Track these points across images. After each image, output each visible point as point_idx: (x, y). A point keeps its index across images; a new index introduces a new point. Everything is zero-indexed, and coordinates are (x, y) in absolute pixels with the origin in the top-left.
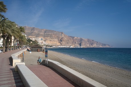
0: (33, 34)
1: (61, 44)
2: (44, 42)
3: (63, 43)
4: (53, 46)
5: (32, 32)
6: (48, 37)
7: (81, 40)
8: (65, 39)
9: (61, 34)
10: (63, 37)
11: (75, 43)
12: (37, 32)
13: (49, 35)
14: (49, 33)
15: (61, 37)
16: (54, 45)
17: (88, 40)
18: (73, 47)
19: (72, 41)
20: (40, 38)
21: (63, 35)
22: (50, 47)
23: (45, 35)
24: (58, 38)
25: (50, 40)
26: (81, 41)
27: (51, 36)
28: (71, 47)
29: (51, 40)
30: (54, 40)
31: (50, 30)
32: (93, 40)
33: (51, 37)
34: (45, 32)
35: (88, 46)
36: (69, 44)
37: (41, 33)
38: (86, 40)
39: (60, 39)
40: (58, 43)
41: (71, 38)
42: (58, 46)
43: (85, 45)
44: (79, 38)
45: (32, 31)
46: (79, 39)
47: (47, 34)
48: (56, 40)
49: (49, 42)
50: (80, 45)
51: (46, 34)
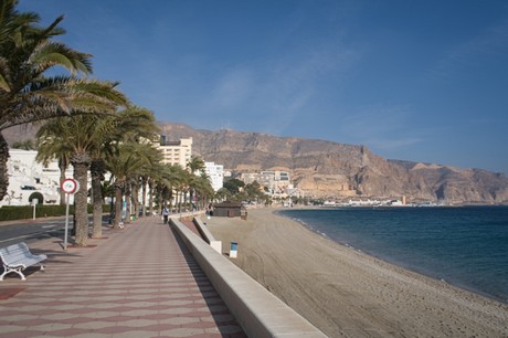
0: (253, 159)
1: (359, 193)
2: (291, 186)
3: (368, 187)
4: (327, 203)
5: (250, 151)
6: (306, 167)
7: (444, 174)
8: (376, 171)
9: (358, 152)
10: (364, 165)
11: (419, 187)
12: (266, 150)
13: (312, 161)
14: (312, 153)
15: (357, 165)
16: (330, 199)
17: (477, 175)
18: (404, 205)
19: (406, 179)
20: (278, 174)
21: (365, 156)
22: (316, 203)
23: (294, 160)
24: (347, 168)
25: (316, 180)
26: (442, 178)
27: (318, 163)
28: (398, 204)
29: (319, 179)
30: (332, 176)
31: (314, 141)
32: (498, 175)
33: (319, 167)
34: (297, 147)
35: (476, 198)
36: (393, 193)
37: (281, 154)
38: (466, 173)
39: (352, 174)
40: (346, 187)
41: (401, 170)
42: (346, 200)
43: (462, 197)
44: (435, 167)
45: (250, 147)
46: (433, 171)
47: (306, 155)
48: (338, 177)
49: (311, 186)
50: (440, 194)
51: (298, 155)
